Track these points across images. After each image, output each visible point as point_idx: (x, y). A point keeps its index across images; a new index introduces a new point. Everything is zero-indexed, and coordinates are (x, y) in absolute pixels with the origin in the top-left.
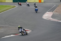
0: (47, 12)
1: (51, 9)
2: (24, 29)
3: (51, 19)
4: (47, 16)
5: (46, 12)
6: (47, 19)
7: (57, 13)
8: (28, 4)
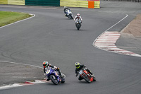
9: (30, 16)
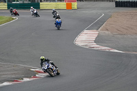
0: (85, 31)
1: (94, 24)
2: (52, 64)
3: (95, 45)
4: (86, 38)
5: (83, 30)
6: (86, 45)
7: (107, 32)
8: (35, 12)
9: (13, 19)
